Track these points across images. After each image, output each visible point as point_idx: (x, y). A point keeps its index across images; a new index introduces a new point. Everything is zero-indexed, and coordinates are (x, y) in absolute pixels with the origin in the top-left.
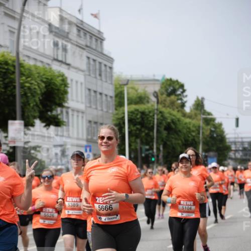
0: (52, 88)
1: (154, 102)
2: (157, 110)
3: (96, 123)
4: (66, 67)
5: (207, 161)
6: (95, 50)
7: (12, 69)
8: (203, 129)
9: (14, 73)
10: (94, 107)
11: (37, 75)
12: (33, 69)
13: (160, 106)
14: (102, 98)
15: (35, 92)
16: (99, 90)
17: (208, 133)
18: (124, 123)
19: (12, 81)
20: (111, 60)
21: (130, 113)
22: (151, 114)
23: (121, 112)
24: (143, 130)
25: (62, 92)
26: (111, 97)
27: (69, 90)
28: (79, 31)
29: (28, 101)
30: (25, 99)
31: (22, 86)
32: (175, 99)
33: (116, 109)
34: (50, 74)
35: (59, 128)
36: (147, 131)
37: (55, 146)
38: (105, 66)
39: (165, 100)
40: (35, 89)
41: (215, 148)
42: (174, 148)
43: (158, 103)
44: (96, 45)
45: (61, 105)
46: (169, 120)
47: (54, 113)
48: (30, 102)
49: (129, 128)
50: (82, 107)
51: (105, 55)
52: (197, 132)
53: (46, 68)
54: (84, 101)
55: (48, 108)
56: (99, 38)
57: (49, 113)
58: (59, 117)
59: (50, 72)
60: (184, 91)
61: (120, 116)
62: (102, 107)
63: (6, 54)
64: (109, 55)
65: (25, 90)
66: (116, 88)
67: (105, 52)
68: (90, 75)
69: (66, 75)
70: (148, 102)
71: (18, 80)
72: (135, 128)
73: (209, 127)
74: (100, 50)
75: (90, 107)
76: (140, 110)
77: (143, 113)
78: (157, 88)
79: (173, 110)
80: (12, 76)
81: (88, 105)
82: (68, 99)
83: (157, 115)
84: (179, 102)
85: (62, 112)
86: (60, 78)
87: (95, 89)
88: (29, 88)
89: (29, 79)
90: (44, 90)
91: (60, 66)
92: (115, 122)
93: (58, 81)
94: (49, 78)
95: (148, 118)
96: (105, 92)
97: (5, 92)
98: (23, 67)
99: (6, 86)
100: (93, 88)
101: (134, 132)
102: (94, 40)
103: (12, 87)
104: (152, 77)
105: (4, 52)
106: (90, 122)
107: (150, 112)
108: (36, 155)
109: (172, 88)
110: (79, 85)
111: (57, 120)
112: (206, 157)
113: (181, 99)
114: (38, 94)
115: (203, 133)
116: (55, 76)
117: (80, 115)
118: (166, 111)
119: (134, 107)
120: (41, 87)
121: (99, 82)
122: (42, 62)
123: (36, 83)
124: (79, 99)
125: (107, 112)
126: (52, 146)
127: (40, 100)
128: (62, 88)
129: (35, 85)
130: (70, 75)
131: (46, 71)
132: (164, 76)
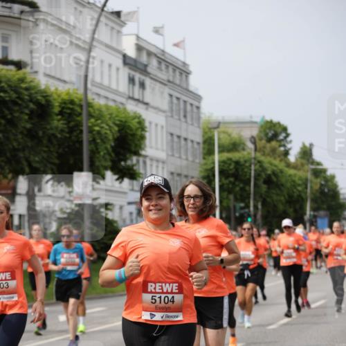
0: (126, 132)
1: (251, 149)
2: (255, 158)
3: (179, 175)
4: (144, 106)
5: (316, 221)
6: (179, 86)
7: (78, 109)
8: (311, 182)
9: (80, 114)
10: (177, 155)
11: (108, 116)
12: (104, 109)
13: (258, 155)
14: (186, 144)
15: (106, 137)
16: (184, 135)
17: (317, 187)
18: (214, 176)
19: (79, 125)
20: (198, 98)
21: (222, 163)
22: (247, 164)
23: (210, 161)
24: (237, 183)
25: (138, 137)
26: (198, 143)
27: (147, 135)
28: (160, 63)
29: (97, 149)
30: (93, 146)
31: (91, 131)
32: (277, 146)
33: (204, 158)
34: (123, 115)
35: (135, 182)
36: (241, 185)
37: (130, 203)
38: (191, 105)
39: (264, 147)
40: (106, 133)
41: (325, 206)
42: (275, 206)
43: (256, 150)
44: (181, 80)
45: (137, 153)
46: (269, 172)
47: (129, 163)
48: (100, 150)
49: (220, 181)
50: (162, 155)
51: (191, 92)
52: (304, 186)
53: (119, 108)
54: (165, 148)
55: (121, 157)
56: (184, 71)
57: (123, 163)
58: (135, 168)
59: (124, 113)
60: (288, 135)
61: (209, 167)
62: (187, 155)
63: (71, 91)
64: (196, 92)
65: (94, 135)
66: (205, 133)
67: (191, 89)
68: (172, 116)
69: (144, 116)
70: (244, 149)
71: (86, 123)
72: (227, 181)
73: (318, 180)
74: (184, 86)
75: (173, 155)
76: (234, 159)
77: (237, 163)
78: (255, 132)
79: (275, 158)
80: (79, 119)
81: (170, 153)
82: (145, 146)
83: (255, 165)
84: (282, 149)
85: (138, 161)
86: (137, 120)
87: (179, 134)
88: (99, 132)
89: (99, 122)
90: (117, 135)
91: (136, 105)
92: (202, 174)
93: (134, 124)
94: (123, 120)
95: (243, 169)
96: (190, 137)
97: (70, 137)
98: (92, 107)
99: (71, 130)
100: (177, 132)
101: (225, 186)
102: (177, 73)
103: (78, 132)
104: (248, 119)
105: (69, 89)
106: (172, 173)
107: (246, 161)
108: (107, 214)
109: (273, 132)
110: (159, 128)
111: (131, 172)
112: (315, 217)
113: (284, 146)
114: (109, 140)
115: (311, 187)
116: (129, 117)
117: (160, 165)
118: (266, 160)
119: (226, 155)
120: (113, 131)
121: (184, 125)
122: (114, 101)
123: (107, 127)
124: (159, 146)
125: (193, 161)
126: (125, 204)
127: (112, 147)
128: (139, 132)
129: (106, 129)
130: (148, 116)
131: (119, 112)
132: (264, 117)
